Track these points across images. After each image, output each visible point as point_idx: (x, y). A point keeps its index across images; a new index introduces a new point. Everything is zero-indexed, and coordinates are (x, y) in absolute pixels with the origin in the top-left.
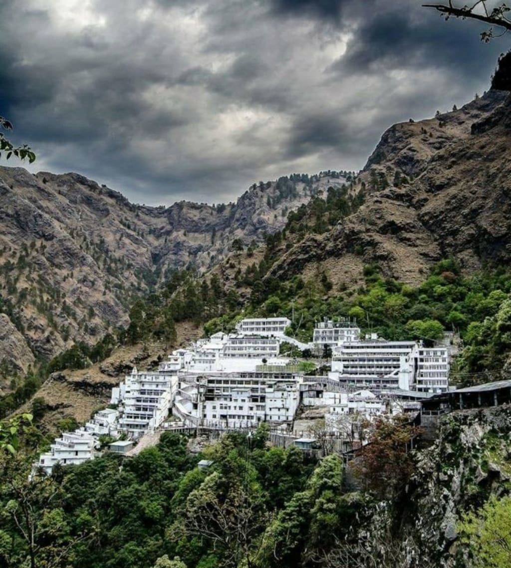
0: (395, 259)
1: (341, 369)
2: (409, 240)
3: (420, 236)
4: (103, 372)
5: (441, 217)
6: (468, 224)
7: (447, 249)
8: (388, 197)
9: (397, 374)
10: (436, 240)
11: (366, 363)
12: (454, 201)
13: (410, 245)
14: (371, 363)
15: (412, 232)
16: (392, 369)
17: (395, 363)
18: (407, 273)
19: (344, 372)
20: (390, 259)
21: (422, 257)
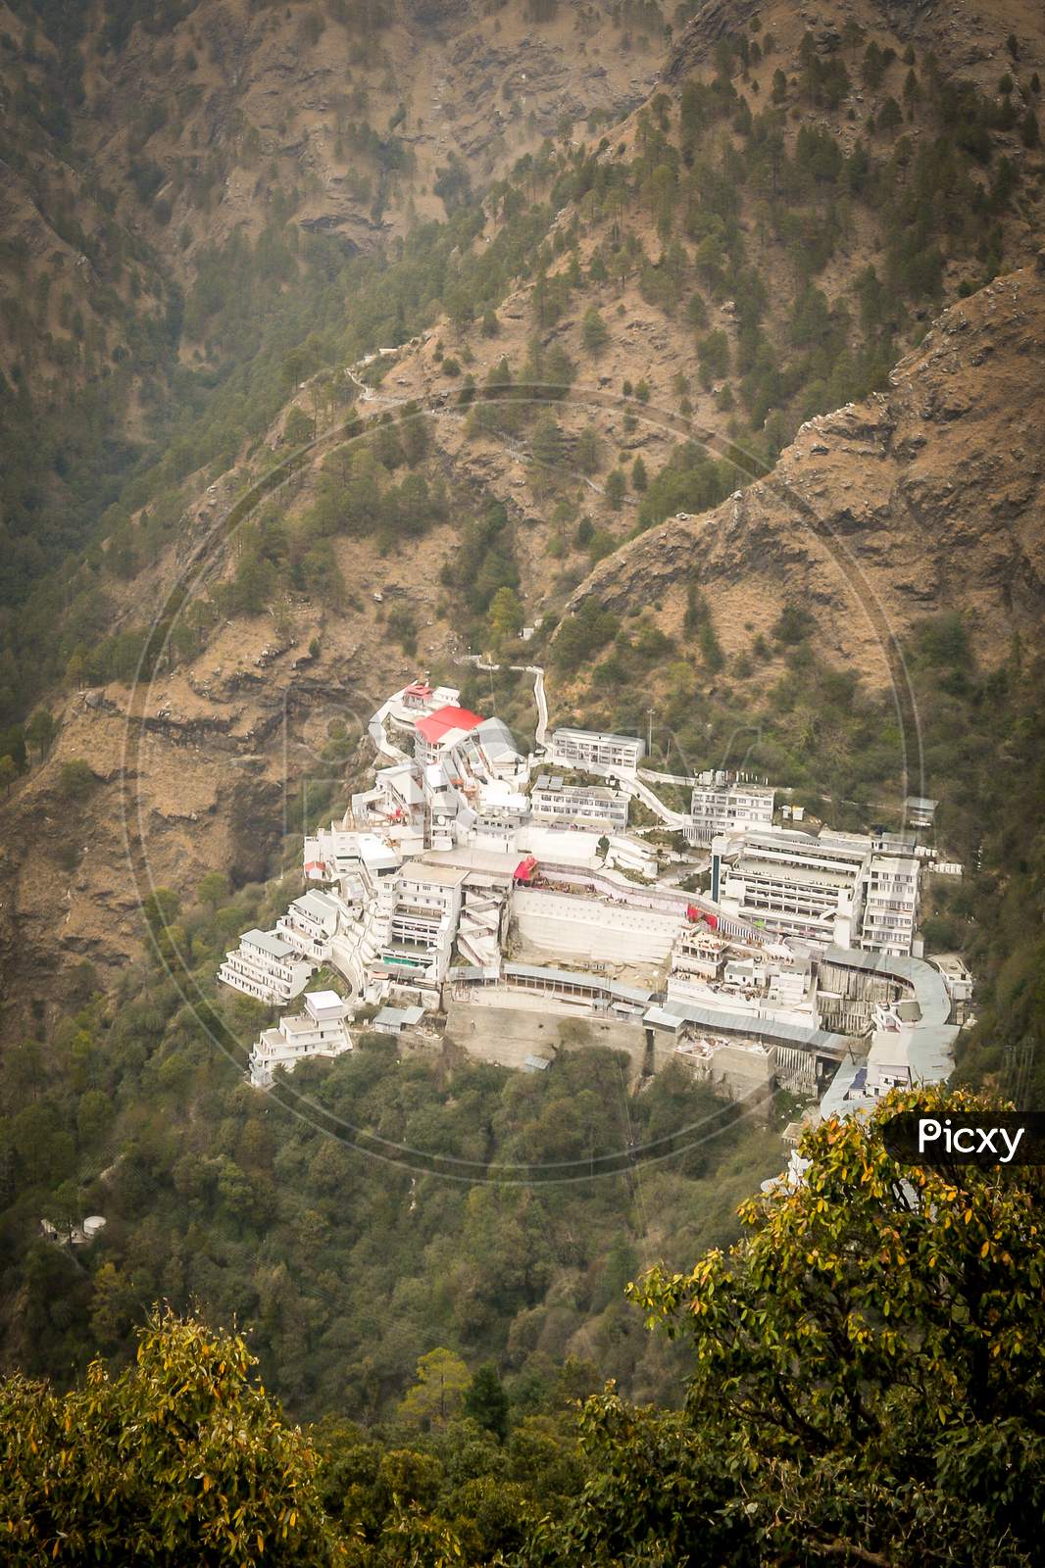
0: (846, 607)
1: (742, 894)
2: (876, 551)
3: (900, 537)
4: (199, 693)
5: (945, 502)
6: (997, 530)
7: (951, 576)
8: (842, 433)
9: (831, 918)
10: (930, 550)
11: (783, 889)
12: (975, 464)
13: (877, 564)
14: (791, 891)
15: (884, 528)
16: (825, 906)
17: (831, 897)
18: (867, 647)
19: (748, 902)
20: (836, 604)
21: (898, 592)
